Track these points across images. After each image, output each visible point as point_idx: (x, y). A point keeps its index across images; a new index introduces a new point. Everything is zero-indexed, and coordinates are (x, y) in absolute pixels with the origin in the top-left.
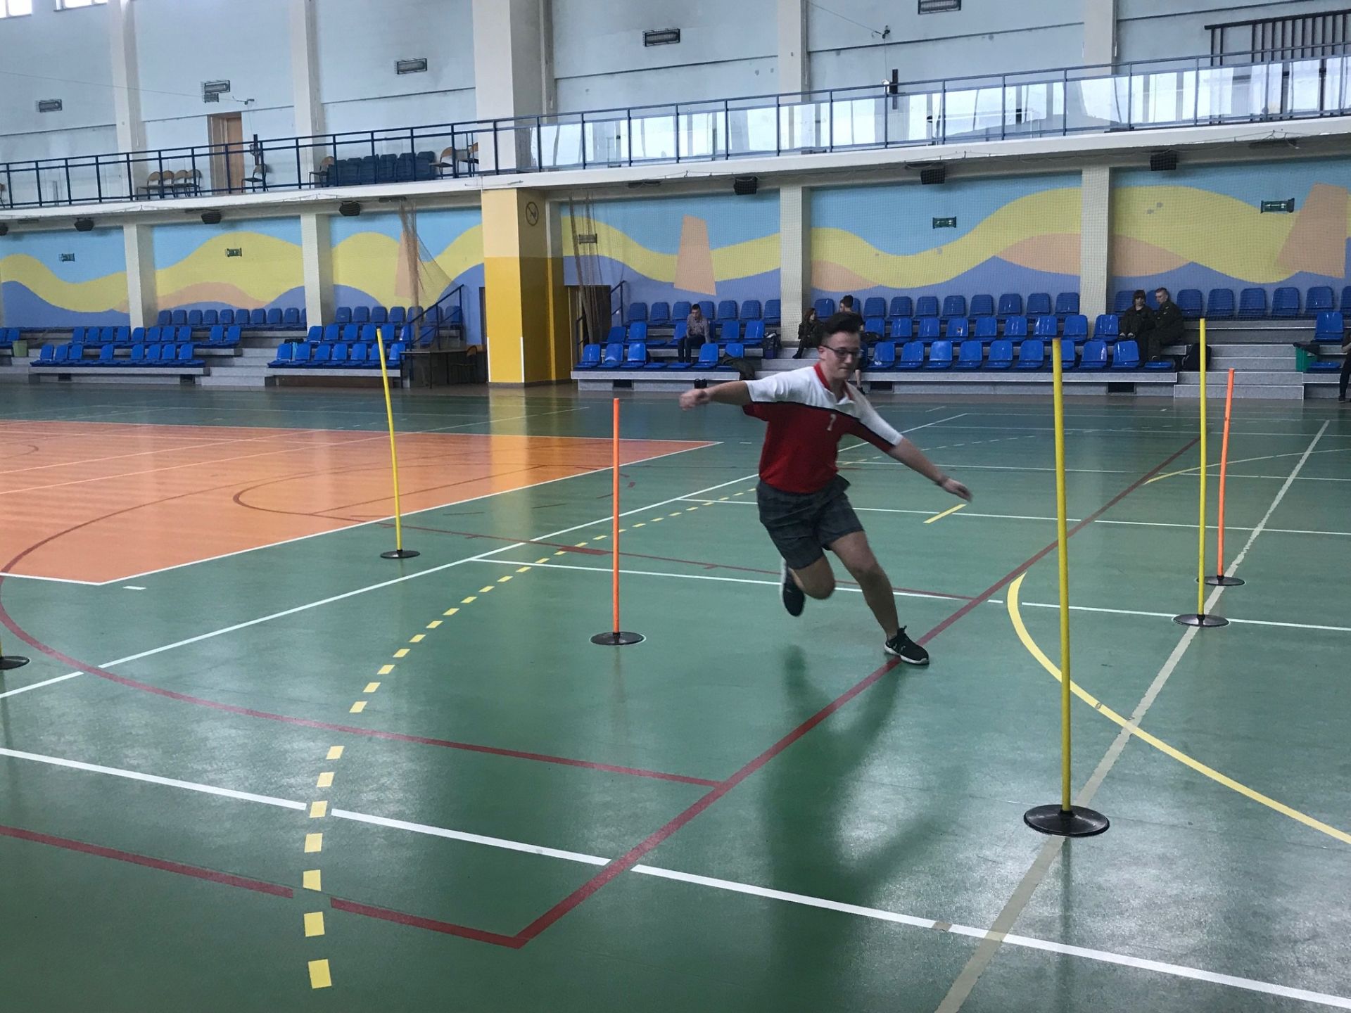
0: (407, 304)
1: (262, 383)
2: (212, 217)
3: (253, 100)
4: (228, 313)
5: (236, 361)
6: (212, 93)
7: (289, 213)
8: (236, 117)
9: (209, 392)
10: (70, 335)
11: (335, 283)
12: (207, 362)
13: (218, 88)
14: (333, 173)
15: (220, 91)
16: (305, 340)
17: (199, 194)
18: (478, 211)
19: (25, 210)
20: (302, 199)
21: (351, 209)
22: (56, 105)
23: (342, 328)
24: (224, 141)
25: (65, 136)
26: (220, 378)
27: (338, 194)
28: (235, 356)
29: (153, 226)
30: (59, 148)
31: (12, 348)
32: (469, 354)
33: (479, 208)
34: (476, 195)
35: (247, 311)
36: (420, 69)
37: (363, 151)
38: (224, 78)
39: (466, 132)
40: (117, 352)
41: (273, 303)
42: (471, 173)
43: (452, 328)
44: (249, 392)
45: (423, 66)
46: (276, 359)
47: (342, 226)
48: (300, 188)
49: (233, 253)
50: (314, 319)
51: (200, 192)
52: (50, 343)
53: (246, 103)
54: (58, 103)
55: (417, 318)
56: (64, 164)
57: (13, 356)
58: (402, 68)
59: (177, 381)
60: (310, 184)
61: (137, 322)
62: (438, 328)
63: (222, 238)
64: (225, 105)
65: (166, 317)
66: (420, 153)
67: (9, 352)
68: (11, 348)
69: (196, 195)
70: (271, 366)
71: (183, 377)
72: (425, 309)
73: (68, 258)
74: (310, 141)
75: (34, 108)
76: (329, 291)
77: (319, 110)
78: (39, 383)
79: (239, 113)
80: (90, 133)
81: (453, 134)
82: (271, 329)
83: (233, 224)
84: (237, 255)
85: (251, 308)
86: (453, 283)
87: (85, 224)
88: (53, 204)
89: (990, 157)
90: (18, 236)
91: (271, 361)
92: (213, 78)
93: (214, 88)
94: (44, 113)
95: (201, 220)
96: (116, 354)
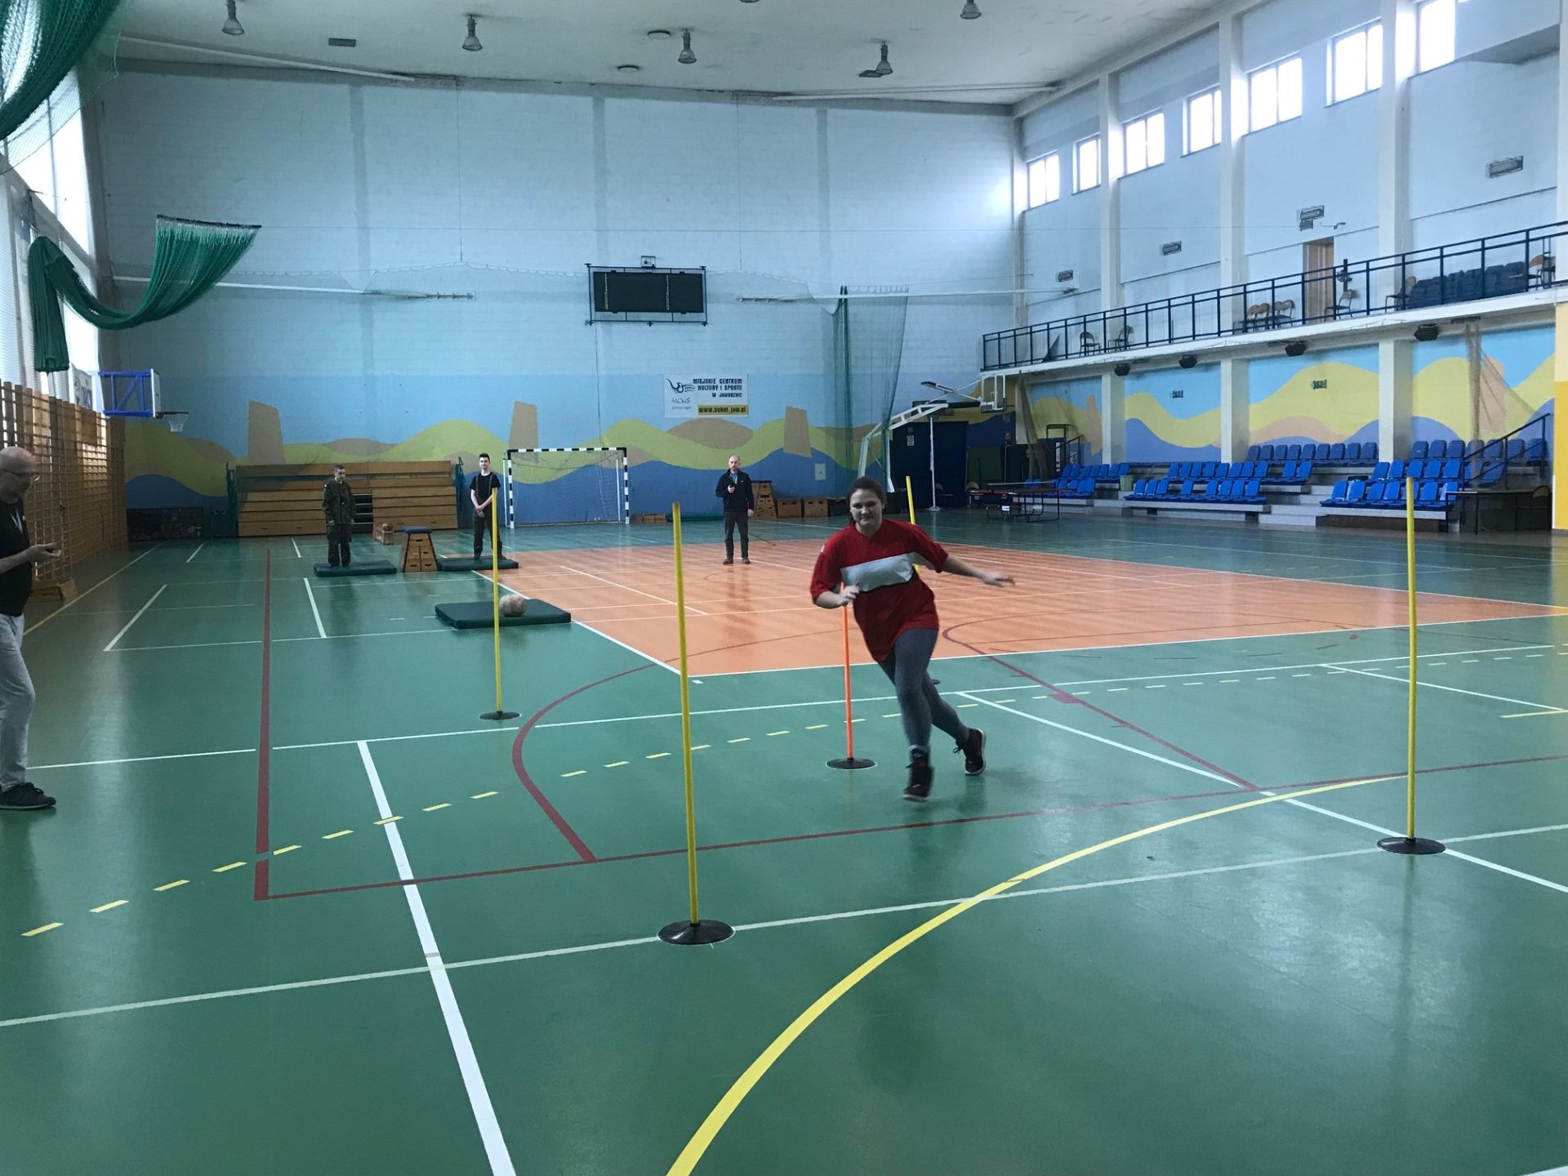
0: (1467, 437)
1: (1313, 523)
2: (1296, 348)
3: (1344, 224)
4: (1312, 448)
5: (1304, 499)
6: (1306, 222)
7: (1365, 341)
8: (1328, 243)
9: (1270, 533)
10: (1167, 470)
11: (1415, 415)
12: (1269, 499)
13: (1313, 214)
14: (1410, 296)
15: (1314, 218)
16: (1370, 477)
20: (1369, 326)
21: (1428, 332)
22: (1175, 248)
23: (1406, 464)
24: (1321, 265)
25: (1182, 276)
26: (1280, 517)
28: (1301, 493)
29: (1249, 360)
30: (1177, 288)
31: (1119, 483)
32: (1535, 495)
33: (1553, 325)
34: (1550, 310)
35: (1329, 446)
36: (1512, 169)
38: (1317, 204)
39: (1543, 238)
40: (1197, 487)
41: (1352, 438)
42: (1548, 285)
44: (1299, 534)
45: (1519, 164)
46: (1331, 498)
47: (1424, 350)
49: (1318, 385)
50: (1386, 455)
52: (1157, 478)
53: (1335, 227)
55: (1475, 453)
57: (1120, 489)
58: (1495, 171)
59: (1242, 517)
60: (1386, 308)
61: (1226, 458)
63: (1305, 370)
64: (1318, 233)
65: (1257, 452)
66: (1489, 268)
67: (1117, 486)
68: (1118, 481)
69: (1274, 327)
70: (1324, 504)
71: (1248, 513)
72: (1486, 444)
73: (1177, 395)
75: (1158, 250)
76: (1405, 424)
77: (1405, 225)
78: (1132, 516)
79: (1332, 238)
80: (1203, 271)
81: (1527, 241)
82: (1345, 465)
83: (1320, 354)
84: (1321, 387)
85: (1332, 443)
86: (1537, 413)
87: (1188, 361)
90: (1140, 375)
91: (1324, 499)
92: (1309, 204)
93: (1309, 215)
94: (1167, 256)
95: (1285, 352)
96: (1194, 489)
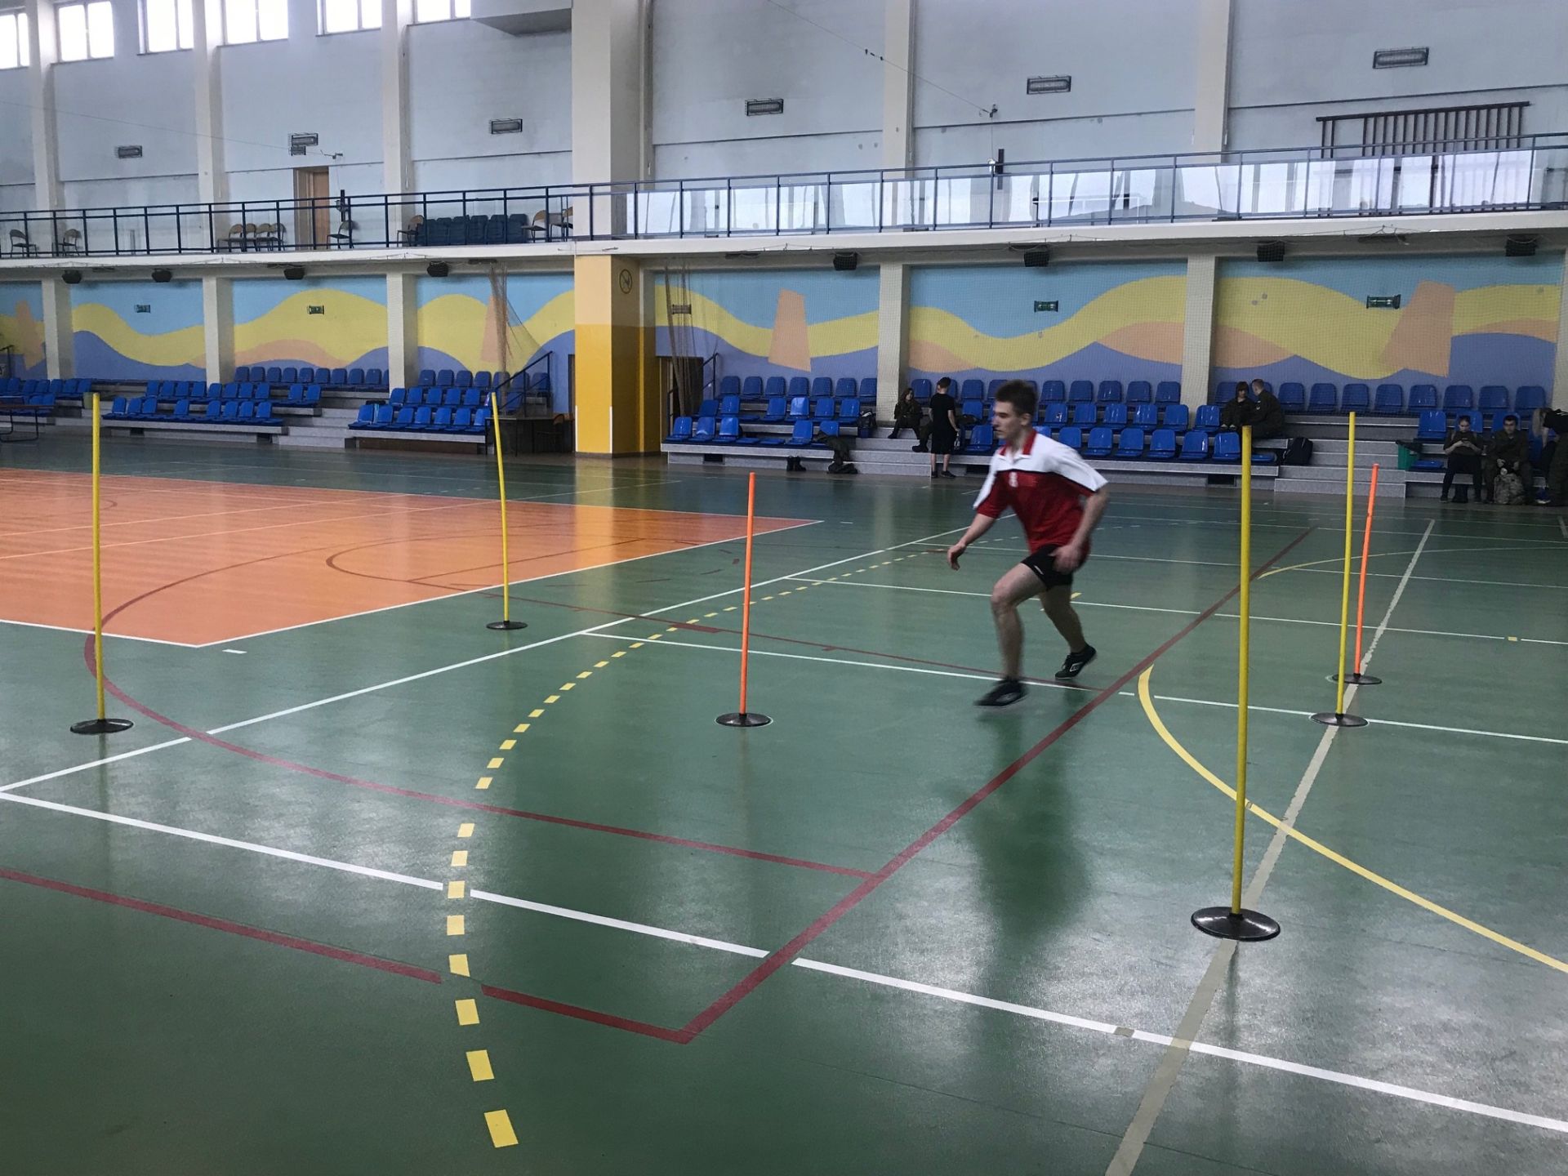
0: (493, 368)
1: (342, 445)
2: (295, 273)
3: (341, 155)
4: (308, 371)
5: (317, 421)
6: (299, 145)
7: (375, 271)
8: (323, 171)
9: (287, 453)
10: (144, 389)
11: (420, 344)
12: (285, 421)
13: (306, 141)
14: (422, 232)
15: (308, 144)
16: (387, 402)
17: (282, 249)
18: (571, 277)
19: (101, 259)
20: (389, 258)
21: (439, 269)
22: (137, 152)
23: (425, 391)
24: (310, 195)
25: (143, 184)
26: (298, 438)
27: (429, 254)
28: (315, 416)
29: (232, 280)
30: (138, 195)
31: (83, 400)
32: (555, 422)
33: (572, 273)
34: (569, 260)
35: (328, 370)
36: (514, 129)
37: (454, 211)
38: (311, 131)
39: (561, 196)
40: (192, 407)
41: (354, 363)
42: (565, 237)
43: (539, 395)
44: (329, 452)
45: (518, 126)
46: (356, 421)
47: (430, 287)
48: (388, 246)
49: (316, 310)
50: (397, 381)
51: (284, 246)
52: (122, 396)
53: (334, 157)
54: (138, 149)
55: (503, 384)
56: (143, 213)
57: (83, 407)
58: (496, 128)
59: (254, 439)
60: (397, 243)
61: (213, 377)
62: (525, 394)
63: (302, 295)
64: (312, 158)
65: (244, 374)
66: (513, 215)
67: (79, 403)
68: (81, 399)
69: (280, 250)
70: (351, 427)
71: (260, 435)
72: (512, 376)
73: (143, 309)
74: (399, 199)
75: (112, 153)
76: (414, 353)
77: (409, 166)
78: (110, 436)
79: (327, 167)
80: (171, 182)
81: (547, 197)
82: (352, 390)
83: (316, 281)
84: (319, 312)
85: (332, 368)
86: (541, 349)
87: (163, 275)
88: (130, 253)
89: (1096, 242)
90: (92, 285)
91: (351, 422)
92: (302, 130)
93: (302, 141)
94: (122, 160)
95: (283, 275)
96: (191, 409)
